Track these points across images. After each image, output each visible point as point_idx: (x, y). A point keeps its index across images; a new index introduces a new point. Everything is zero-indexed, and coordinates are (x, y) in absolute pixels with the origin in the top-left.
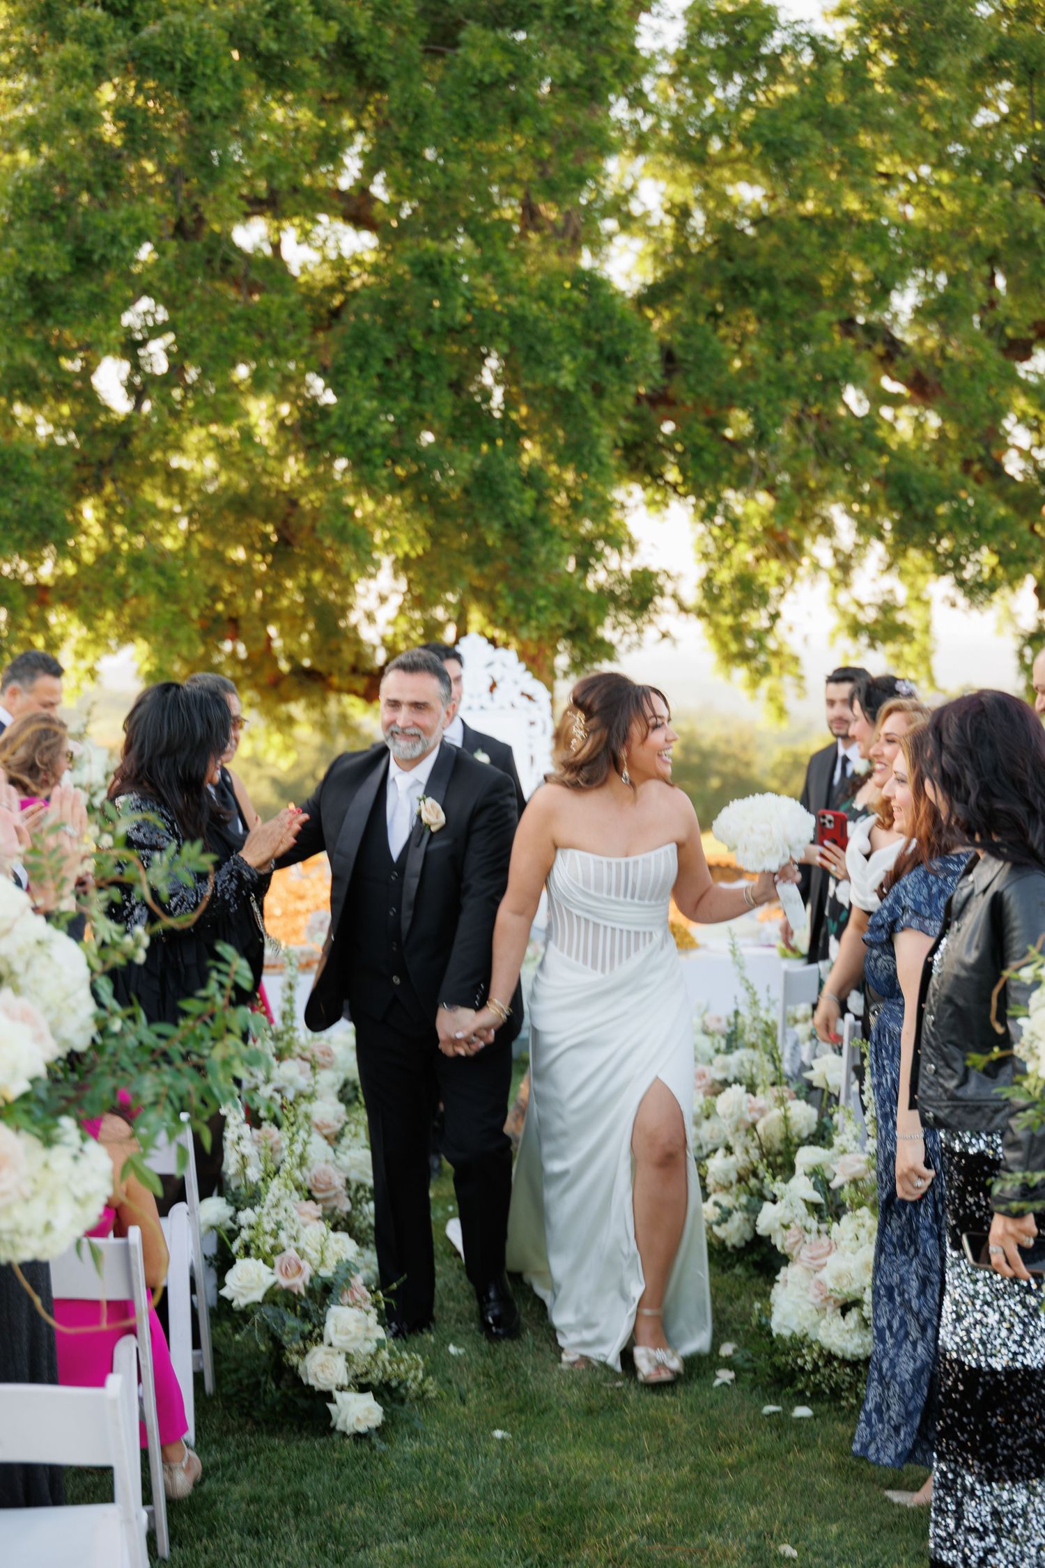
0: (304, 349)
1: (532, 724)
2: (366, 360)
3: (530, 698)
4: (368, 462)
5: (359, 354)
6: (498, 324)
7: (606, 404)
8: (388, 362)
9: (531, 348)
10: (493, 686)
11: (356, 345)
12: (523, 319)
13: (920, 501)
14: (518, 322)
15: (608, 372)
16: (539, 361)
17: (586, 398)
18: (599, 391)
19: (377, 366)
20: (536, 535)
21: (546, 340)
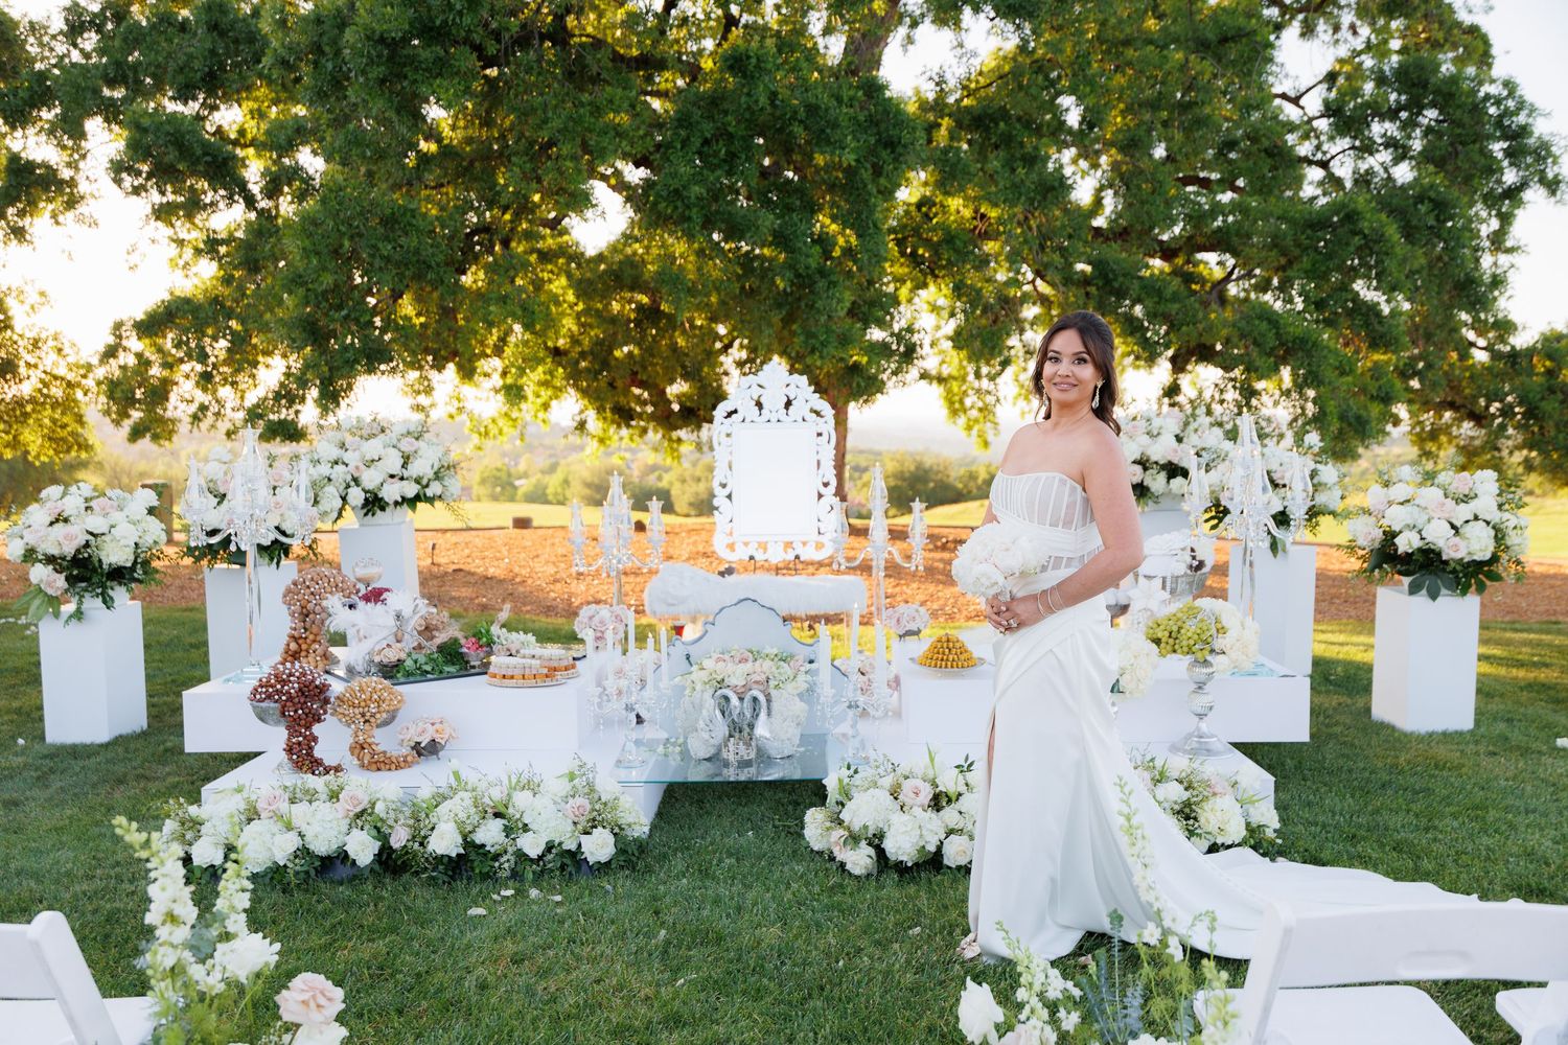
0: (641, 132)
1: (820, 435)
2: (688, 138)
3: (818, 413)
4: (689, 219)
5: (683, 133)
6: (796, 112)
7: (883, 181)
8: (706, 142)
9: (823, 131)
10: (788, 404)
11: (681, 126)
12: (817, 108)
13: (1115, 279)
14: (812, 109)
15: (885, 154)
16: (828, 142)
17: (866, 174)
18: (877, 171)
19: (696, 142)
20: (821, 284)
21: (835, 125)
